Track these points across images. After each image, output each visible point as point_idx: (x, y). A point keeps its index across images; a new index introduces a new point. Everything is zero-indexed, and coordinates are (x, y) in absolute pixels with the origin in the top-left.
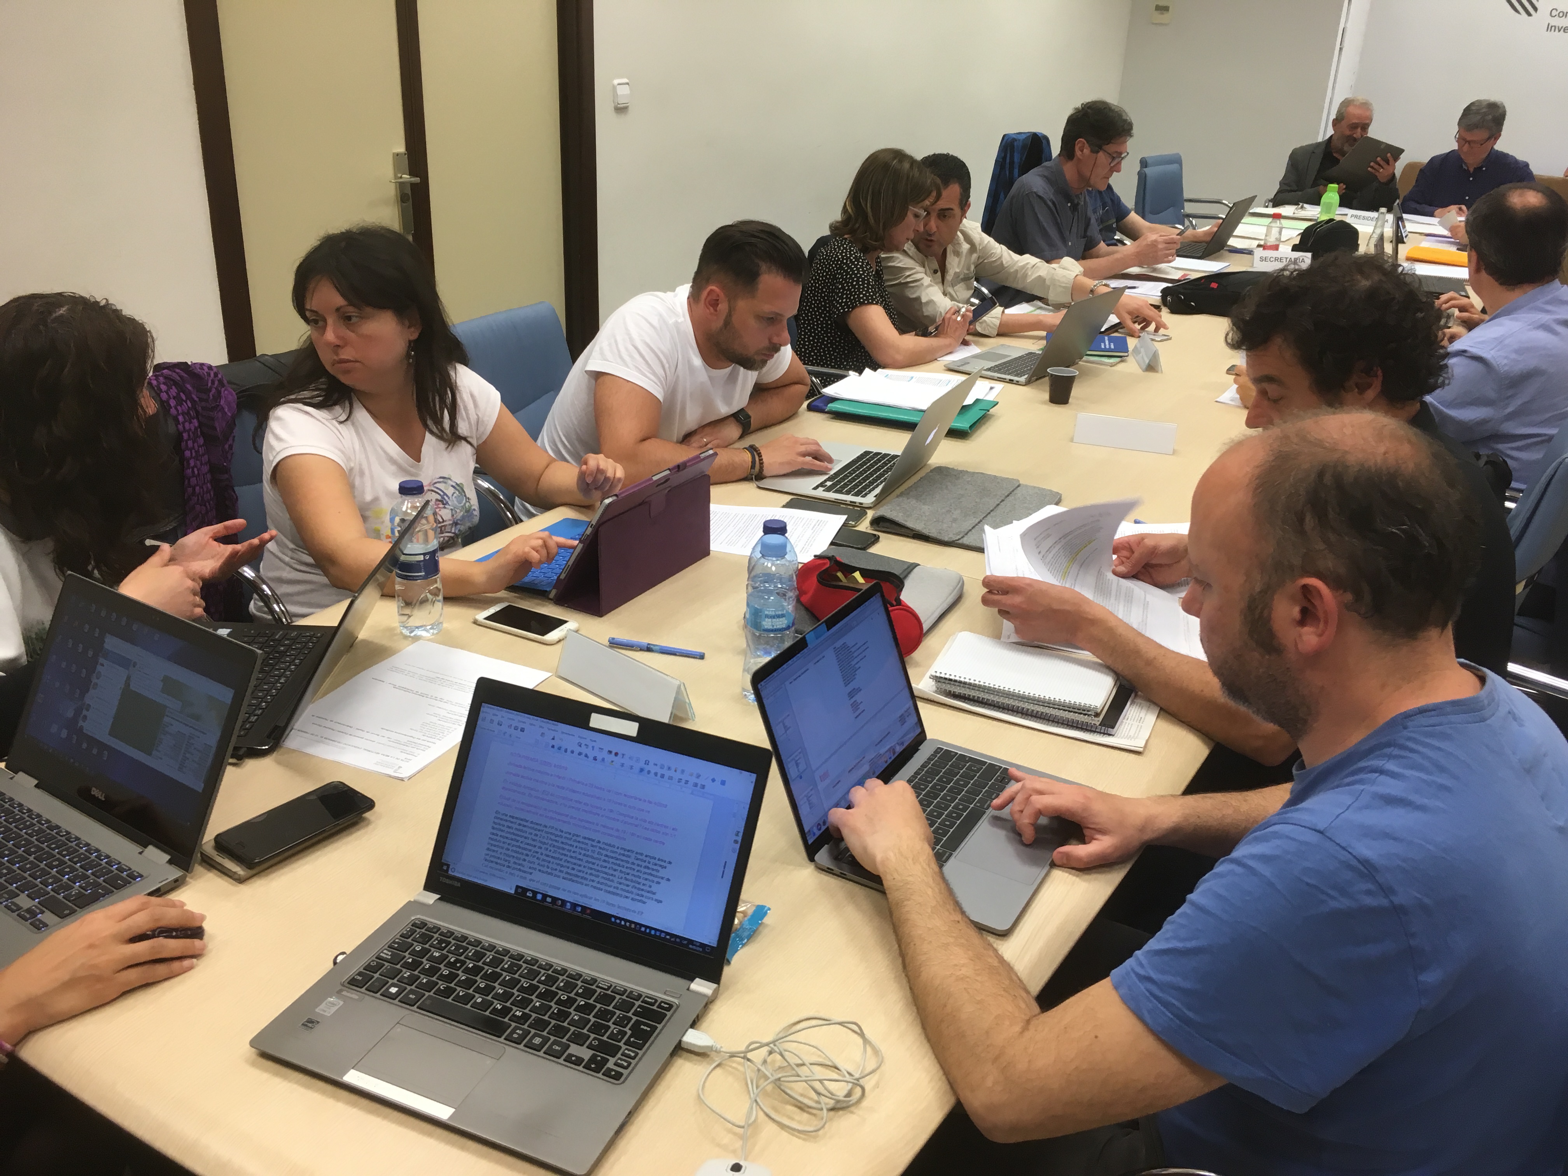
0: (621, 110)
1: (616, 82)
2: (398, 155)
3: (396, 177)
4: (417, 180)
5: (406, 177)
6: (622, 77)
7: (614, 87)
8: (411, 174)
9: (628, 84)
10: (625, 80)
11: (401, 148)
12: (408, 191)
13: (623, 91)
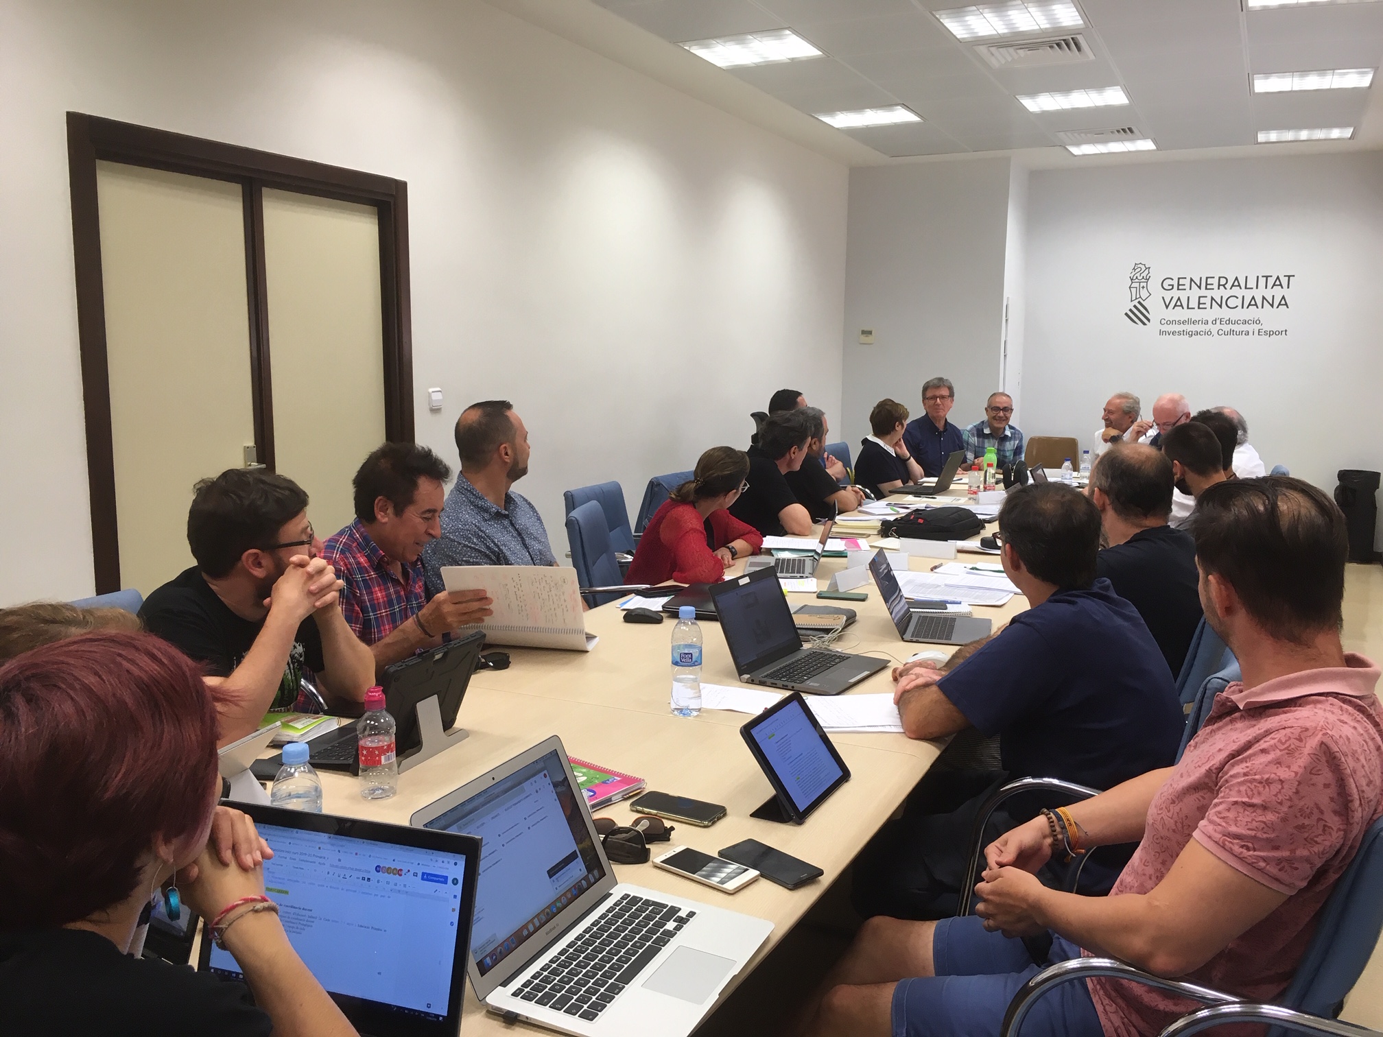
0: (435, 411)
1: (431, 390)
2: (247, 447)
7: (430, 395)
9: (441, 391)
10: (439, 389)
11: (251, 443)
13: (437, 397)
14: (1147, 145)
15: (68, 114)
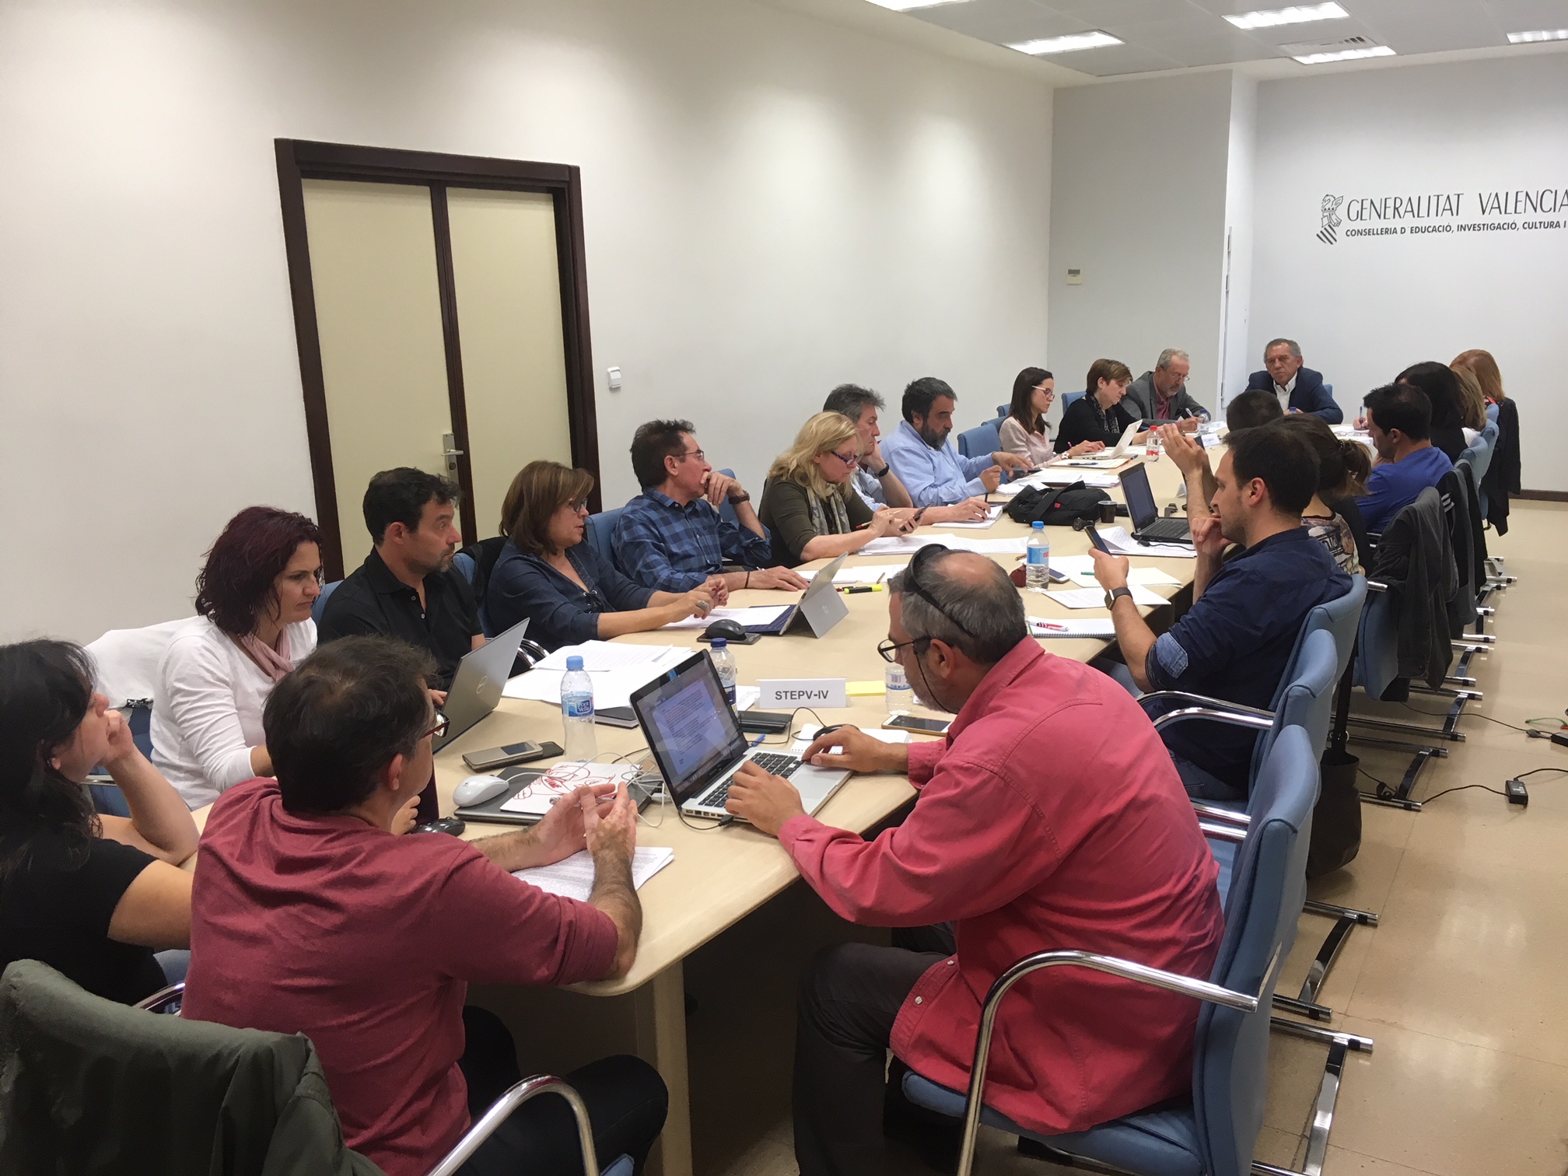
0: (614, 389)
1: (610, 370)
2: (447, 436)
3: (445, 452)
4: (461, 452)
5: (453, 451)
6: (615, 366)
7: (608, 374)
8: (457, 448)
9: (619, 370)
10: (617, 368)
11: (449, 431)
12: (455, 461)
13: (615, 376)
14: (1384, 51)
15: (277, 141)
